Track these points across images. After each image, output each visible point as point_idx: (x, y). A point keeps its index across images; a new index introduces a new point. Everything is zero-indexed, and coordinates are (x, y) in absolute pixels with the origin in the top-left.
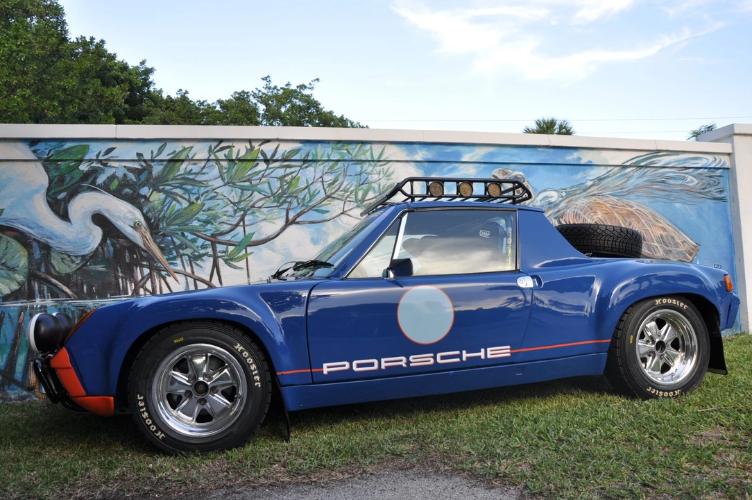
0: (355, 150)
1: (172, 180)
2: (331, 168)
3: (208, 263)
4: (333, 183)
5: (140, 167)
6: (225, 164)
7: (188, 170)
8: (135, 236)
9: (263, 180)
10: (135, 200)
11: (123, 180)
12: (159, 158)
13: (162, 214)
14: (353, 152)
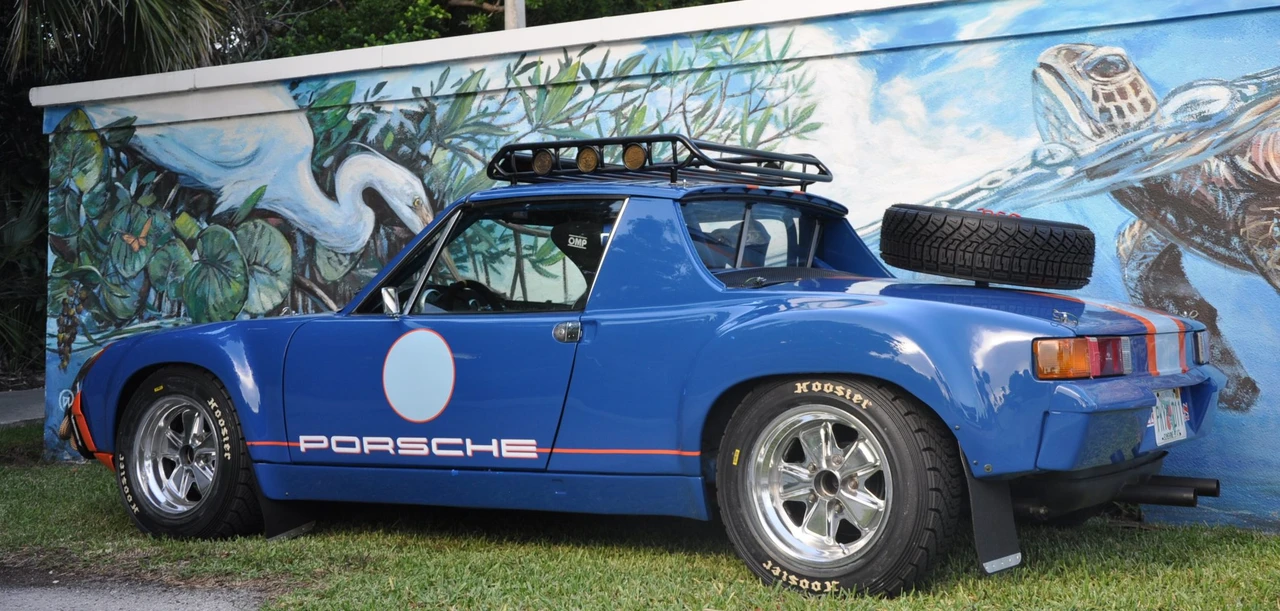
0: (736, 44)
1: (462, 127)
2: (699, 84)
3: (508, 267)
4: (702, 114)
5: (419, 110)
6: (532, 93)
7: (482, 109)
8: (414, 223)
9: (590, 116)
10: (414, 163)
11: (399, 133)
12: (441, 93)
13: (448, 185)
14: (733, 48)
